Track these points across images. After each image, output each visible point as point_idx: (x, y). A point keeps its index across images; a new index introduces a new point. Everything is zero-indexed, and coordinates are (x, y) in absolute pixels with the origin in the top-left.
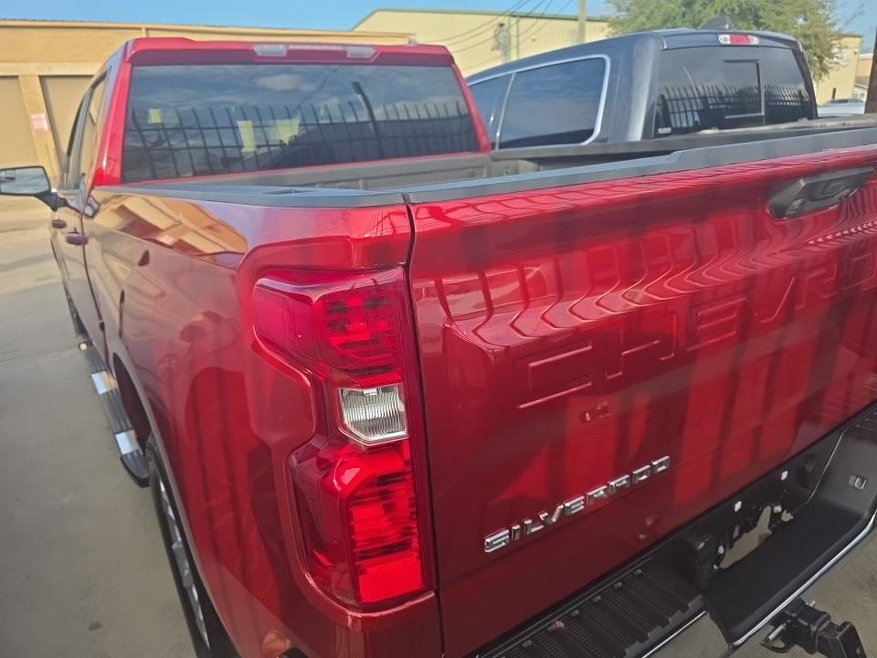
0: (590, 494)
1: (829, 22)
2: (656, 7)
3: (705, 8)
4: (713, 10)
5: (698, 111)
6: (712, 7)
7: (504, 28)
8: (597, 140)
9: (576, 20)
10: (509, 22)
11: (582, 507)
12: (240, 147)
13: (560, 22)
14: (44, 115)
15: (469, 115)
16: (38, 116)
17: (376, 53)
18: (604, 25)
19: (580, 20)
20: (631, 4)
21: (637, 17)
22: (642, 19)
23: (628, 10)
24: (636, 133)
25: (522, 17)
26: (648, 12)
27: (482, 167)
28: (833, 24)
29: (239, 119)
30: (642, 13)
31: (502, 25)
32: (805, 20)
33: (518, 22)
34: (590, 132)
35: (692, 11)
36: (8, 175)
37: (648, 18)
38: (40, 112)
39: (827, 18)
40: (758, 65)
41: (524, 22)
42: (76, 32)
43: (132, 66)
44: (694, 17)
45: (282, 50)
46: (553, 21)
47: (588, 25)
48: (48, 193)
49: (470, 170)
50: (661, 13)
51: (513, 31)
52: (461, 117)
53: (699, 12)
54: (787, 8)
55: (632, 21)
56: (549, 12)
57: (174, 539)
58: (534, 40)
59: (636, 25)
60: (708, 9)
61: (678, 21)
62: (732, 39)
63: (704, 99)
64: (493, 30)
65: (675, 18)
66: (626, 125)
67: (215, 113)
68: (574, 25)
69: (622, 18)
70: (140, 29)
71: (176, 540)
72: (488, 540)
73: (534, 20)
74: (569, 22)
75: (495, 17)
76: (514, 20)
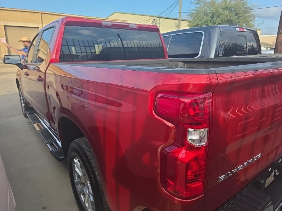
0: (244, 164)
1: (253, 25)
2: (202, 18)
3: (217, 19)
4: (219, 20)
5: (223, 50)
6: (219, 19)
7: (156, 21)
8: (199, 57)
9: (178, 20)
10: (157, 19)
11: (241, 168)
12: (96, 53)
13: (173, 20)
14: (5, 38)
15: (163, 47)
16: (2, 38)
17: (137, 27)
18: (187, 22)
19: (179, 20)
20: (195, 16)
21: (196, 20)
22: (198, 21)
23: (194, 18)
24: (212, 56)
25: (161, 18)
26: (200, 19)
27: (166, 63)
28: (255, 26)
29: (96, 44)
30: (198, 19)
31: (155, 20)
32: (246, 24)
33: (159, 19)
34: (198, 54)
35: (213, 20)
36: (7, 57)
37: (200, 21)
38: (3, 37)
39: (253, 24)
40: (246, 37)
41: (162, 20)
42: (17, 12)
43: (65, 25)
44: (213, 21)
45: (110, 24)
46: (170, 20)
47: (182, 22)
48: (20, 64)
49: (163, 64)
50: (204, 20)
51: (158, 22)
52: (160, 47)
53: (215, 20)
54: (241, 21)
55: (195, 21)
56: (170, 17)
57: (75, 179)
58: (164, 25)
59: (196, 23)
60: (218, 19)
61: (209, 22)
62: (239, 29)
63: (225, 46)
64: (152, 21)
65: (208, 21)
66: (209, 53)
67: (79, 41)
68: (177, 21)
69: (192, 20)
70: (39, 13)
71: (76, 179)
72: (220, 178)
73: (165, 19)
74: (175, 20)
75: (153, 17)
76: (158, 19)
